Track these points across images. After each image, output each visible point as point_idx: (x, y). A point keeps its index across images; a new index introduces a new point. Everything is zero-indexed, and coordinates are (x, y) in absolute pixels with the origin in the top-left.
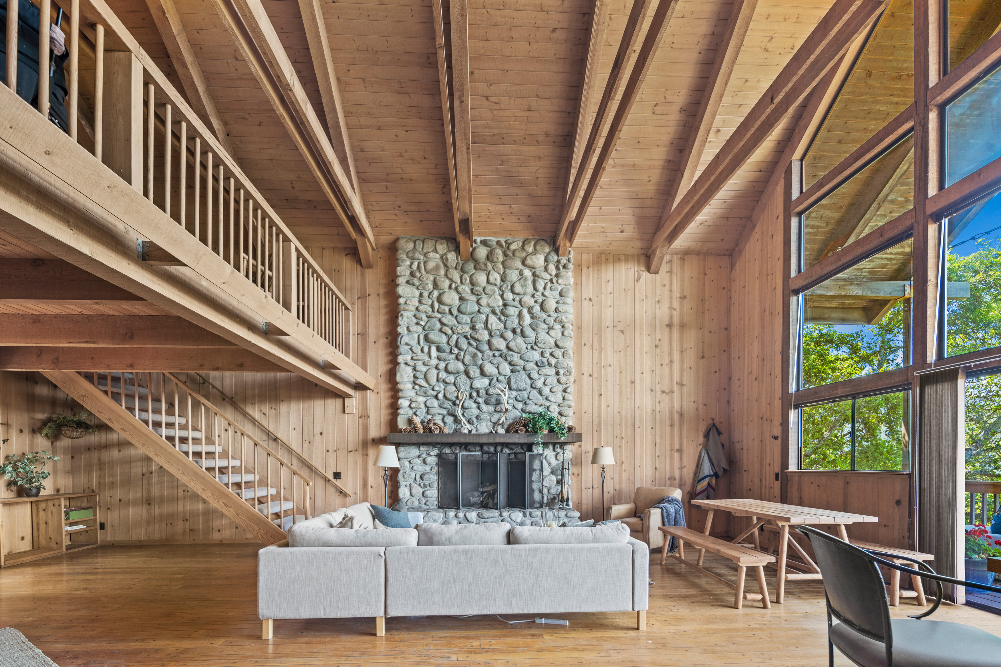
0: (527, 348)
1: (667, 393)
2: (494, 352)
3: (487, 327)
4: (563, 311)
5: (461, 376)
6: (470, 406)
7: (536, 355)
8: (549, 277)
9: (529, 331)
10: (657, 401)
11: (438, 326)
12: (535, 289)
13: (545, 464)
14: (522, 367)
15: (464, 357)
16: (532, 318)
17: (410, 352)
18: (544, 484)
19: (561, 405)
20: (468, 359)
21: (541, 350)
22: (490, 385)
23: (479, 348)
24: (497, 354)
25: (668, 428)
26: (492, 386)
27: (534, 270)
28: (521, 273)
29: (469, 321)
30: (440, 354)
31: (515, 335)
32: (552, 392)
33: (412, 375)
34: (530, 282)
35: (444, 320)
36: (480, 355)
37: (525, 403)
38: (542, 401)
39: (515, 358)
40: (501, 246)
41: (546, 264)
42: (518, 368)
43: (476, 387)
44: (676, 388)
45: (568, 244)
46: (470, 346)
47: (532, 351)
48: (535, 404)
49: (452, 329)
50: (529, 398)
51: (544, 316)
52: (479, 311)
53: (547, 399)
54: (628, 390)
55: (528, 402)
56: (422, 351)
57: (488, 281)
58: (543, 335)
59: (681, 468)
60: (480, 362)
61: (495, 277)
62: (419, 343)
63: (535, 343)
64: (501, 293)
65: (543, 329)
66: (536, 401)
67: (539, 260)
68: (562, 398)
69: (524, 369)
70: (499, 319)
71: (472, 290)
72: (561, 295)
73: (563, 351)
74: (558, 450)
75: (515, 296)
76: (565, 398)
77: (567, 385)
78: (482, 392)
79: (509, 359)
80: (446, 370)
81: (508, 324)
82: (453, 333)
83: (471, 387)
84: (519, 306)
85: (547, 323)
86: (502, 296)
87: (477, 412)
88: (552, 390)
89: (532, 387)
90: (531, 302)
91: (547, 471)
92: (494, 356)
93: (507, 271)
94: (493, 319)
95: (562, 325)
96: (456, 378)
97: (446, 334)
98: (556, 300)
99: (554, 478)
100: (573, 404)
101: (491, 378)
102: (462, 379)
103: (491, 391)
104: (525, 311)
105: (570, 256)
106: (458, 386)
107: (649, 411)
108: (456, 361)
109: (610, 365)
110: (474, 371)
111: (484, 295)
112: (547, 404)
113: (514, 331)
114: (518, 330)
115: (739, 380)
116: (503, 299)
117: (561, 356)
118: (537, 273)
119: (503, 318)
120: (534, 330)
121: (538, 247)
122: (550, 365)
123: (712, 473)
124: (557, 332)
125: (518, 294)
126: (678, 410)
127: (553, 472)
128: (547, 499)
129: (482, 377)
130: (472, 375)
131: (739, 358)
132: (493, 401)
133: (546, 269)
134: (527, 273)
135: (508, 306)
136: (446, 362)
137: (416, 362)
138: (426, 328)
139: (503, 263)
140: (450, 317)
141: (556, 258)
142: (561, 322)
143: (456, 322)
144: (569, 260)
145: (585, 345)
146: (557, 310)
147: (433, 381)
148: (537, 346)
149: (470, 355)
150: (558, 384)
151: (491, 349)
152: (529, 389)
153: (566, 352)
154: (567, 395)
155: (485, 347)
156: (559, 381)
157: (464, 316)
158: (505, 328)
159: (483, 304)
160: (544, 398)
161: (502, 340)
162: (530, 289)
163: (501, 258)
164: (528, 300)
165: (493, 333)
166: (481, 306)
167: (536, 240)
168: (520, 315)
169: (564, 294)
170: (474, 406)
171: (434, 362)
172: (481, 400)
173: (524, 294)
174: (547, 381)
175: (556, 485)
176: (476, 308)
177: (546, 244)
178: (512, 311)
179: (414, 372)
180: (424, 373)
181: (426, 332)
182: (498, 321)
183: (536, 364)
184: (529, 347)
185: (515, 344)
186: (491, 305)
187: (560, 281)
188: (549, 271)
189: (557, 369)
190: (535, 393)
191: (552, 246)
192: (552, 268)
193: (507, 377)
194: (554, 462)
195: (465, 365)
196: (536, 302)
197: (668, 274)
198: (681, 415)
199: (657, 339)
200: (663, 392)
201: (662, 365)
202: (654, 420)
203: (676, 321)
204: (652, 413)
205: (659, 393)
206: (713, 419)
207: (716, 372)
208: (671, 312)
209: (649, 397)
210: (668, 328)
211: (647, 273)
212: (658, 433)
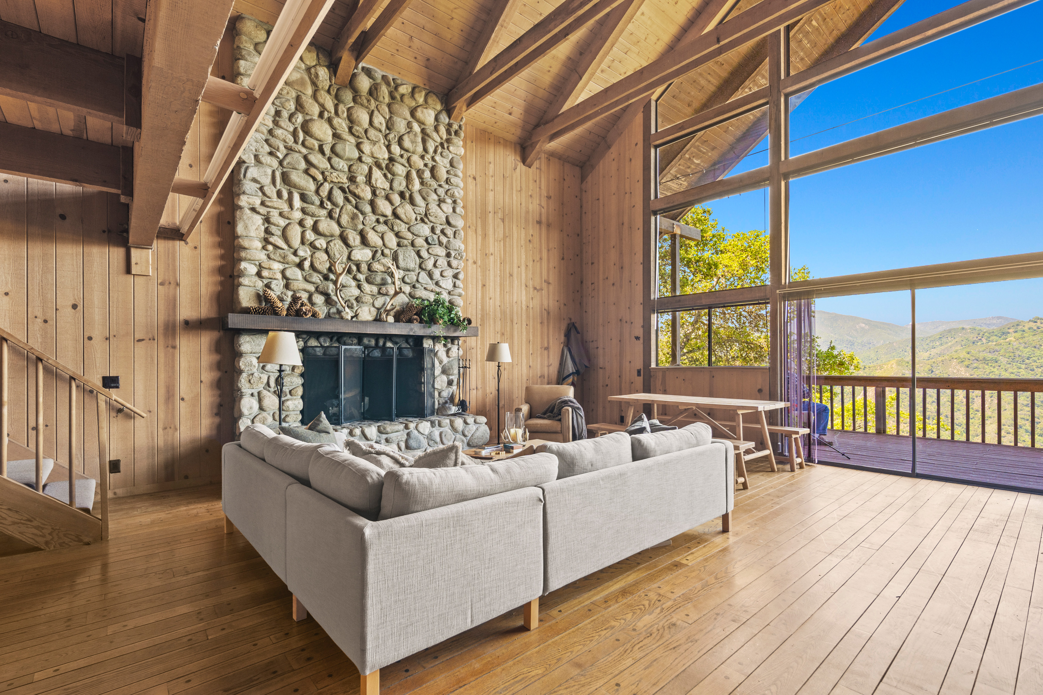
1: (538, 291)
5: (336, 242)
6: (348, 284)
10: (531, 297)
11: (303, 165)
13: (436, 361)
15: (339, 215)
17: (260, 194)
18: (436, 386)
20: (345, 219)
23: (360, 208)
25: (539, 326)
29: (347, 169)
30: (305, 205)
33: (263, 228)
35: (312, 158)
36: (361, 218)
43: (356, 259)
44: (544, 285)
46: (347, 202)
49: (323, 173)
52: (360, 159)
59: (549, 367)
60: (361, 227)
62: (274, 183)
71: (350, 129)
80: (315, 228)
82: (325, 180)
83: (349, 258)
87: (357, 292)
96: (328, 243)
97: (314, 179)
99: (445, 378)
102: (337, 246)
106: (332, 254)
107: (524, 307)
108: (329, 219)
111: (366, 140)
115: (592, 284)
123: (575, 371)
126: (546, 306)
127: (444, 372)
129: (362, 246)
131: (592, 263)
136: (315, 219)
137: (269, 209)
138: (284, 163)
140: (320, 156)
143: (329, 167)
147: (297, 241)
149: (348, 214)
157: (340, 160)
159: (365, 152)
166: (363, 153)
170: (354, 283)
171: (298, 215)
172: (361, 277)
176: (357, 154)
179: (267, 225)
180: (281, 229)
181: (285, 170)
195: (342, 227)
197: (538, 171)
198: (548, 313)
199: (530, 234)
200: (535, 288)
201: (534, 261)
202: (528, 317)
203: (544, 219)
204: (527, 309)
205: (532, 289)
206: (570, 319)
207: (572, 274)
208: (540, 210)
209: (524, 292)
210: (538, 225)
211: (522, 164)
212: (531, 331)
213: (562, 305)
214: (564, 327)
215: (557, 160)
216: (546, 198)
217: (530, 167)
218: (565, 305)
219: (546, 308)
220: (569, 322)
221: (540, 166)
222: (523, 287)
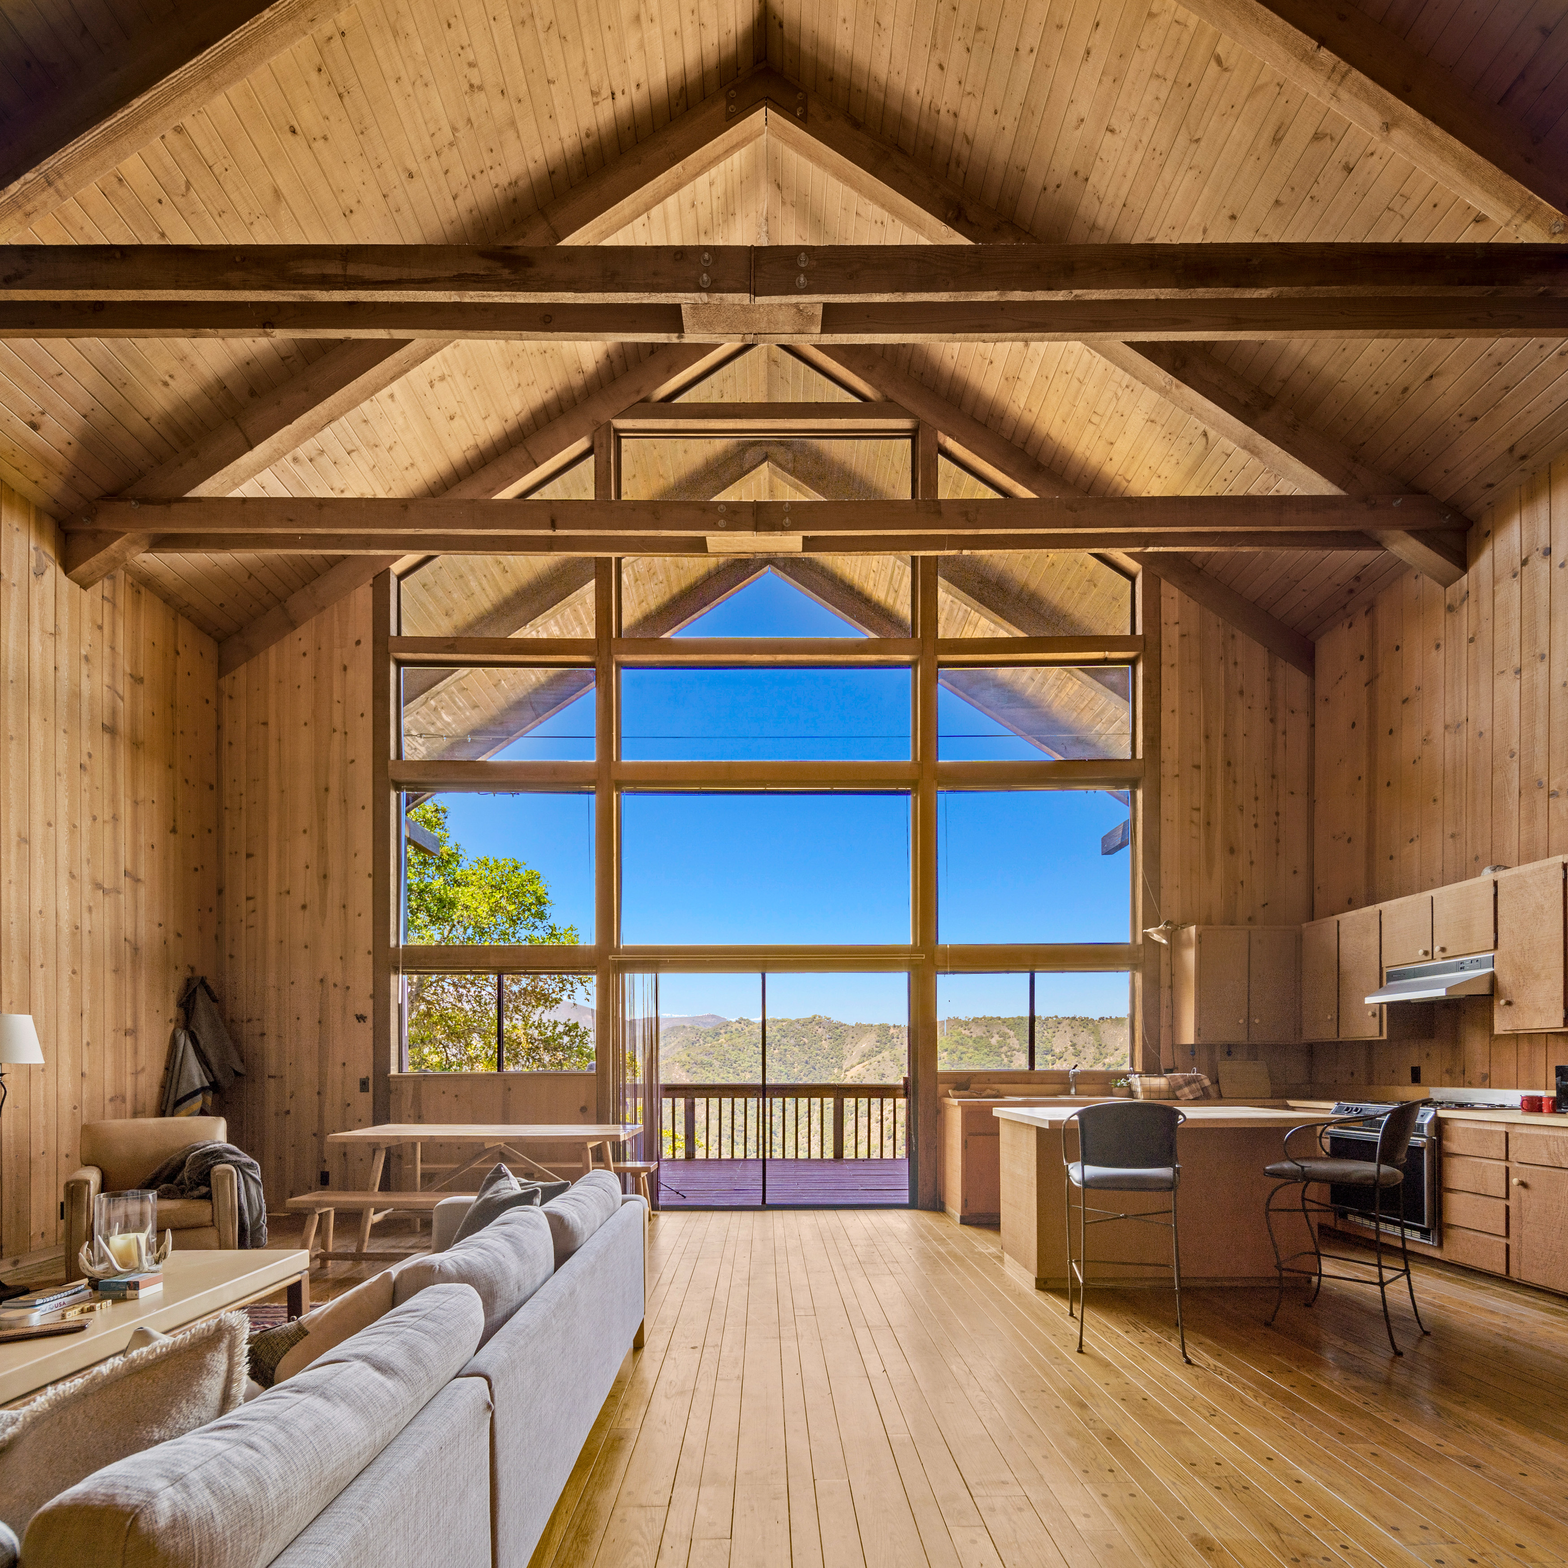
1: (106, 892)
10: (85, 905)
25: (108, 978)
44: (124, 883)
59: (136, 1074)
107: (65, 927)
123: (207, 1084)
197: (107, 606)
198: (136, 950)
199: (85, 751)
200: (98, 886)
201: (95, 819)
202: (77, 952)
203: (123, 725)
204: (73, 934)
205: (88, 888)
206: (192, 969)
207: (196, 870)
208: (114, 701)
209: (64, 891)
210: (107, 737)
211: (60, 571)
212: (86, 987)
213: (171, 936)
214: (176, 984)
215: (158, 601)
216: (128, 679)
217: (85, 587)
218: (179, 935)
219: (130, 937)
220: (189, 974)
221: (114, 597)
222: (63, 878)
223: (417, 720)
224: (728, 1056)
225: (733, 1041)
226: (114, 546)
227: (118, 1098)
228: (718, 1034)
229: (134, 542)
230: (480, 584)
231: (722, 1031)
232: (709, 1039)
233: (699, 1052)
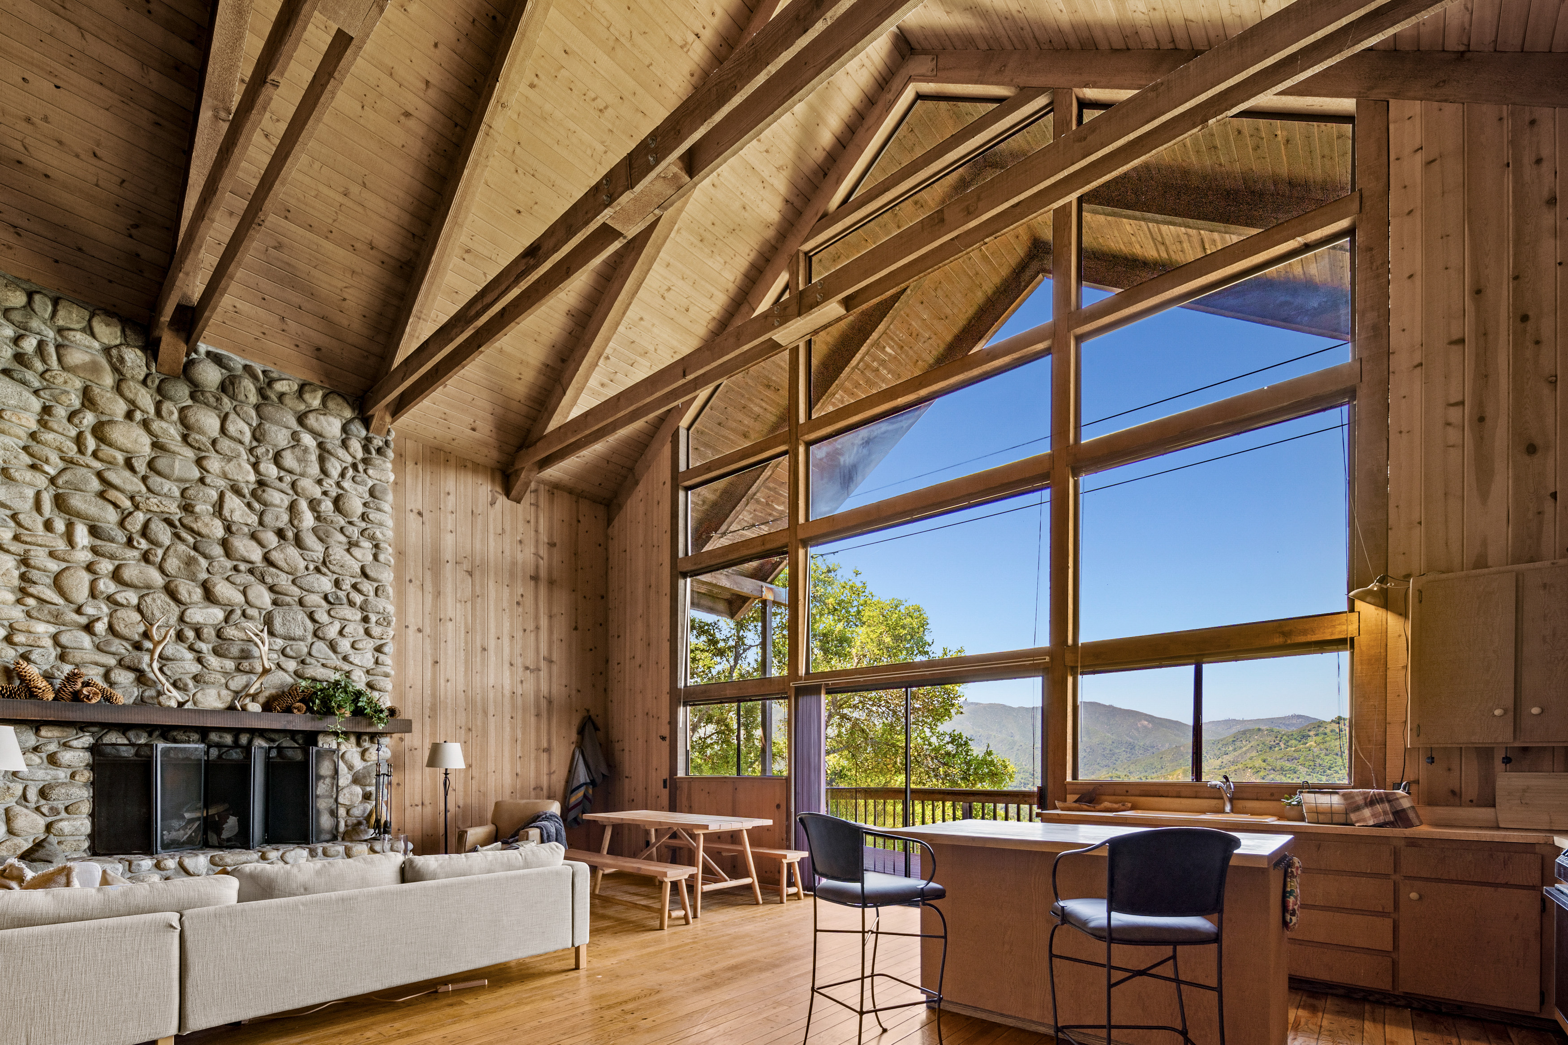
0: (307, 568)
1: (532, 671)
2: (235, 563)
3: (221, 514)
4: (376, 521)
5: (156, 596)
6: (179, 656)
7: (325, 584)
8: (350, 460)
9: (310, 540)
10: (519, 679)
11: (95, 485)
12: (324, 471)
13: (342, 767)
14: (297, 599)
15: (163, 559)
16: (318, 518)
17: (12, 524)
18: (341, 800)
19: (371, 672)
20: (173, 565)
21: (335, 576)
22: (226, 620)
23: (201, 549)
24: (243, 567)
25: (533, 719)
26: (231, 623)
27: (321, 439)
28: (295, 436)
29: (177, 494)
30: (98, 542)
31: (282, 542)
32: (356, 649)
33: (16, 574)
34: (313, 457)
35: (111, 476)
36: (204, 563)
37: (303, 662)
38: (338, 662)
39: (284, 581)
40: (255, 377)
41: (344, 436)
42: (288, 599)
43: (194, 621)
44: (543, 665)
45: (388, 419)
46: (177, 541)
47: (318, 576)
48: (323, 665)
49: (132, 498)
50: (310, 654)
51: (341, 521)
52: (202, 480)
53: (345, 659)
54: (478, 659)
55: (308, 660)
56: (48, 526)
57: (223, 430)
58: (338, 553)
59: (550, 774)
60: (204, 576)
61: (239, 427)
62: (38, 506)
63: (324, 563)
64: (253, 460)
65: (340, 543)
66: (324, 661)
67: (332, 426)
68: (373, 660)
69: (301, 603)
70: (249, 505)
71: (185, 438)
72: (372, 492)
73: (376, 585)
74: (366, 744)
75: (282, 473)
76: (380, 661)
77: (383, 642)
78: (209, 633)
79: (269, 580)
80: (116, 576)
81: (268, 519)
82: (137, 507)
83: (181, 619)
84: (291, 492)
85: (347, 533)
86: (255, 466)
87: (196, 668)
88: (356, 646)
89: (315, 634)
90: (317, 492)
91: (345, 778)
92: (236, 569)
93: (267, 426)
94: (233, 503)
95: (374, 543)
96: (141, 597)
97: (116, 506)
98: (364, 501)
99: (358, 790)
100: (393, 673)
101: (229, 608)
102: (159, 602)
103: (230, 632)
104: (303, 505)
105: (389, 438)
106: (148, 613)
107: (507, 693)
108: (143, 564)
109: (451, 620)
110: (190, 592)
111: (213, 454)
112: (346, 667)
113: (280, 534)
114: (290, 534)
115: (618, 664)
116: (257, 471)
117: (372, 593)
118: (329, 446)
119: (256, 505)
120: (321, 540)
121: (331, 404)
122: (351, 603)
123: (589, 780)
124: (364, 552)
125: (290, 472)
126: (546, 693)
127: (356, 780)
128: (346, 825)
129: (207, 604)
130: (184, 595)
131: (619, 637)
132: (235, 650)
133: (344, 444)
134: (307, 440)
135: (267, 486)
136: (117, 563)
137: (28, 547)
138: (60, 482)
139: (257, 407)
140: (127, 474)
141: (364, 433)
142: (372, 538)
143: (144, 489)
144: (387, 443)
145: (410, 581)
146: (364, 517)
147: (81, 594)
148: (328, 568)
149: (179, 558)
150: (366, 637)
151: (228, 555)
152: (310, 638)
153: (381, 588)
154: (382, 657)
155: (217, 551)
156: (367, 633)
157: (164, 480)
158: (261, 523)
159: (211, 470)
160: (340, 657)
161: (254, 544)
162: (314, 469)
163: (253, 398)
164: (308, 486)
165: (234, 529)
166: (208, 472)
167: (328, 391)
168: (292, 508)
169: (377, 494)
170: (189, 656)
171: (85, 556)
172: (204, 647)
173: (302, 475)
174: (346, 630)
175: (361, 802)
176: (196, 473)
177: (346, 405)
178: (278, 498)
179: (23, 569)
180: (52, 576)
181: (60, 491)
182: (246, 508)
183: (326, 598)
184: (311, 567)
185: (282, 556)
186: (230, 477)
187: (370, 472)
188: (352, 450)
189: (365, 613)
190: (321, 648)
191: (357, 412)
192: (356, 446)
193: (264, 612)
194: (358, 764)
195: (167, 576)
196: (325, 493)
197: (533, 508)
198: (550, 702)
199: (519, 593)
200: (527, 668)
201: (525, 630)
202: (514, 706)
203: (543, 573)
204: (512, 697)
205: (521, 670)
206: (588, 711)
207: (591, 650)
208: (537, 561)
209: (507, 673)
210: (533, 583)
211: (505, 498)
212: (519, 725)
213: (574, 692)
214: (576, 722)
215: (565, 494)
216: (546, 546)
217: (519, 502)
218: (579, 691)
219: (546, 695)
220: (586, 714)
221: (537, 502)
222: (507, 665)
223: (756, 515)
224: (1318, 761)
225: (1327, 745)
226: (523, 476)
227: (538, 788)
228: (1306, 737)
229: (530, 470)
230: (761, 407)
231: (1311, 733)
232: (1293, 742)
233: (1278, 757)
